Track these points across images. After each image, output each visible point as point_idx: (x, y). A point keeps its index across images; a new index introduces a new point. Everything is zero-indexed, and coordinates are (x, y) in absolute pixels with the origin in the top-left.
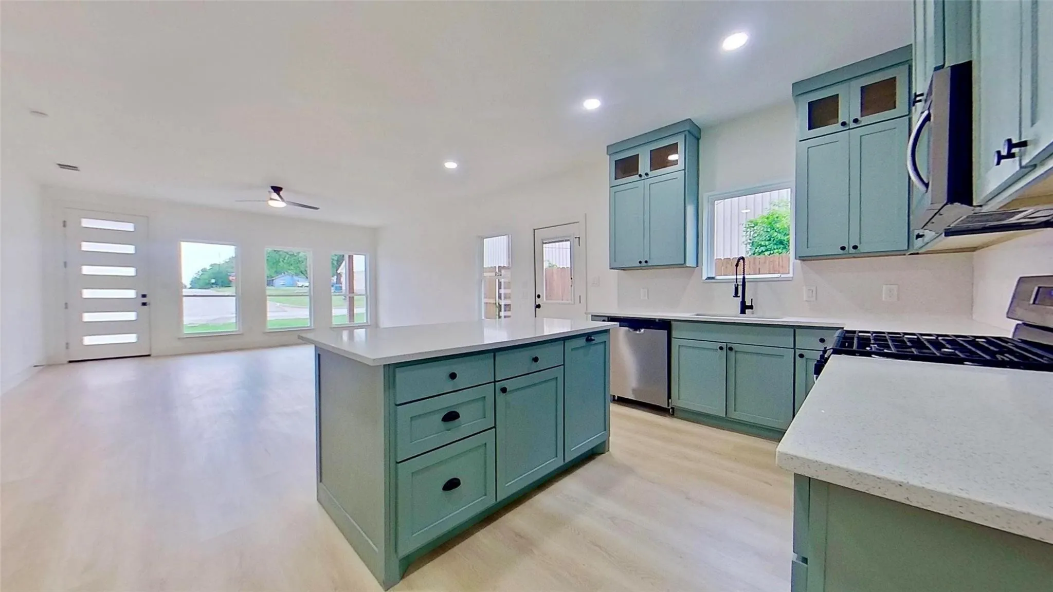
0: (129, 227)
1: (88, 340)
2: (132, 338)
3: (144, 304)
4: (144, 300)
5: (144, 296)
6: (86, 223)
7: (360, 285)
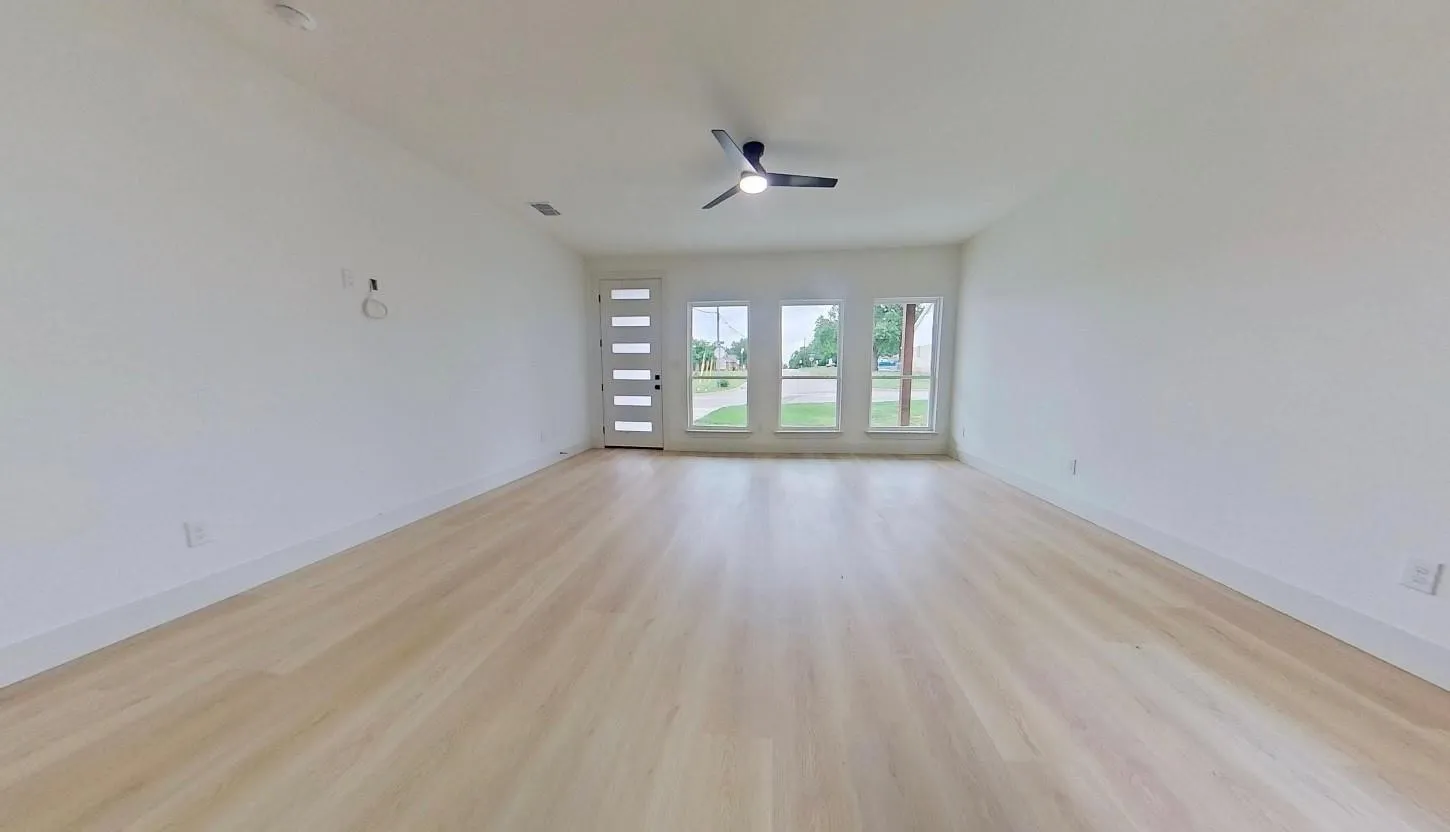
0: (644, 294)
1: (620, 426)
2: (647, 427)
3: (657, 387)
4: (658, 382)
5: (657, 377)
6: (617, 294)
7: (922, 362)
